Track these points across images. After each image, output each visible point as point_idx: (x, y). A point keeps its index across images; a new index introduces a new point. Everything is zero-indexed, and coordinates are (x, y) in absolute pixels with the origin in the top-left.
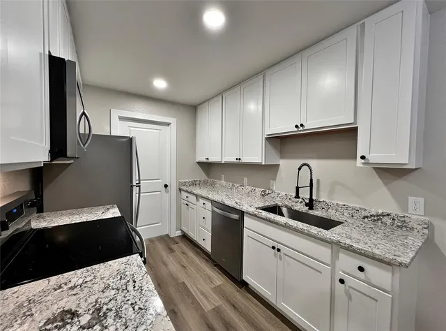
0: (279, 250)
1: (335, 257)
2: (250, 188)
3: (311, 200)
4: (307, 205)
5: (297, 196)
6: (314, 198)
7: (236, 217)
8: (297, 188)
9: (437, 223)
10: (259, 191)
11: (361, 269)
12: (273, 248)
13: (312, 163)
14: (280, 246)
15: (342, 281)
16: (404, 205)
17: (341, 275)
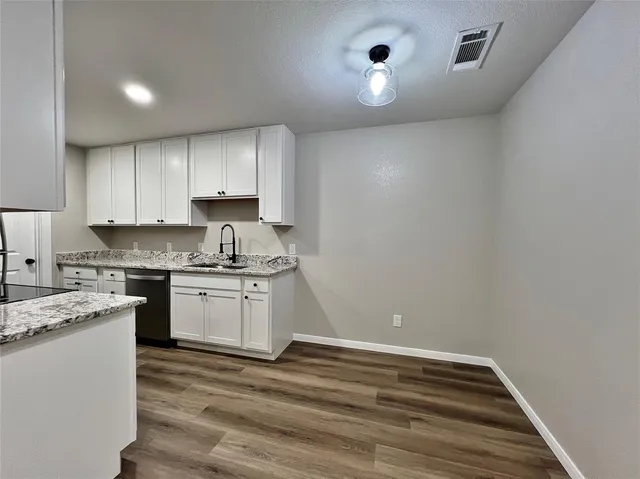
0: (205, 294)
1: (243, 284)
2: (175, 254)
3: (234, 255)
4: (230, 259)
5: (222, 252)
6: (237, 253)
7: (160, 278)
8: (221, 245)
9: (301, 258)
10: (185, 255)
11: (255, 285)
12: (200, 294)
13: (235, 224)
14: (206, 291)
15: (246, 297)
16: (287, 250)
17: (246, 294)
